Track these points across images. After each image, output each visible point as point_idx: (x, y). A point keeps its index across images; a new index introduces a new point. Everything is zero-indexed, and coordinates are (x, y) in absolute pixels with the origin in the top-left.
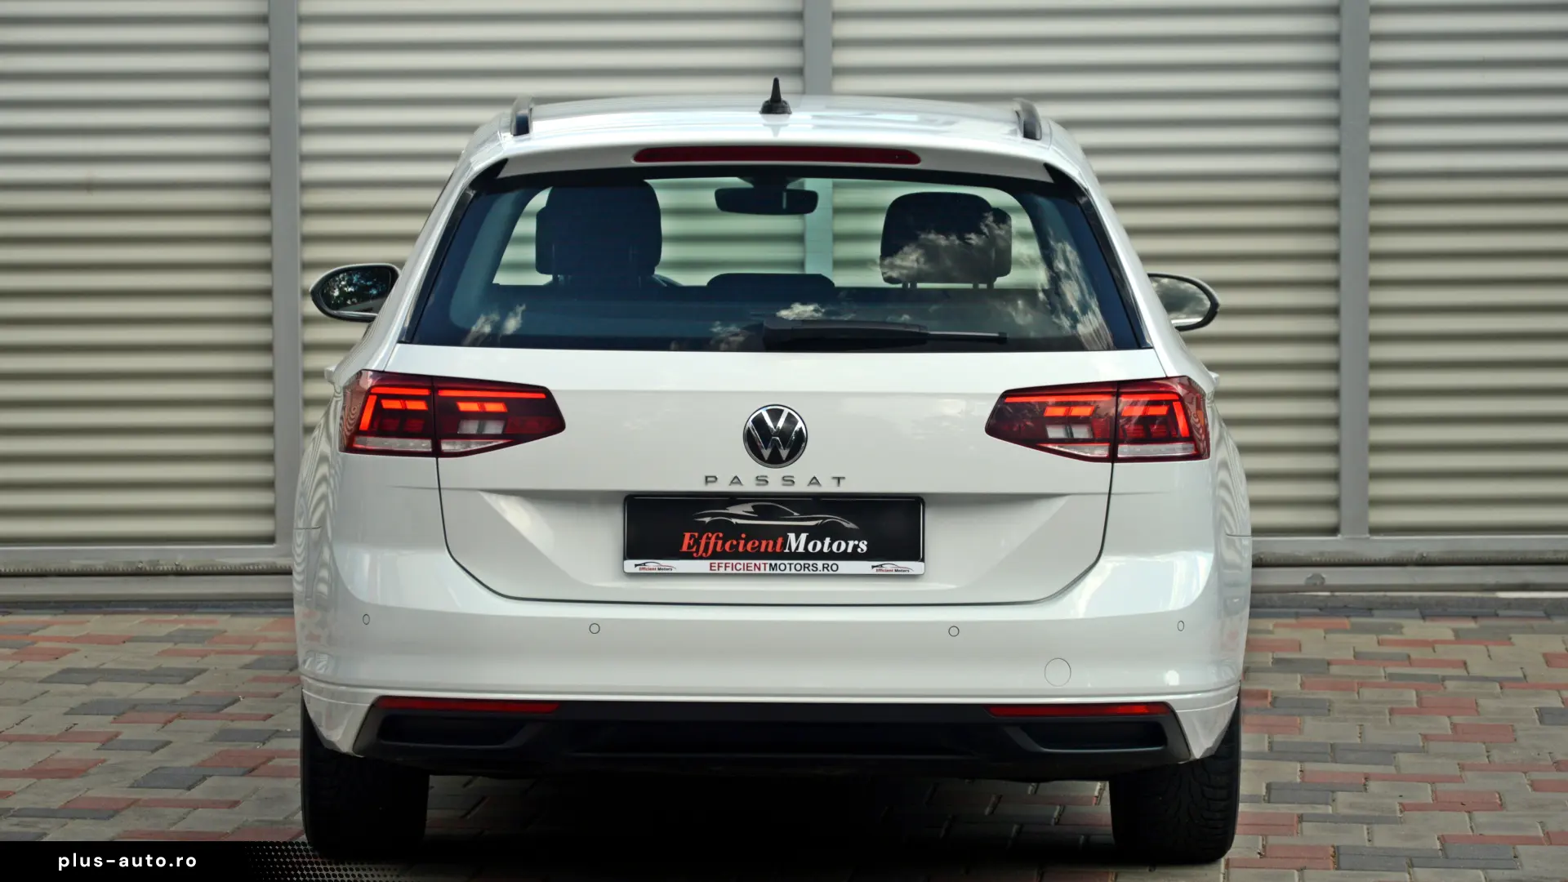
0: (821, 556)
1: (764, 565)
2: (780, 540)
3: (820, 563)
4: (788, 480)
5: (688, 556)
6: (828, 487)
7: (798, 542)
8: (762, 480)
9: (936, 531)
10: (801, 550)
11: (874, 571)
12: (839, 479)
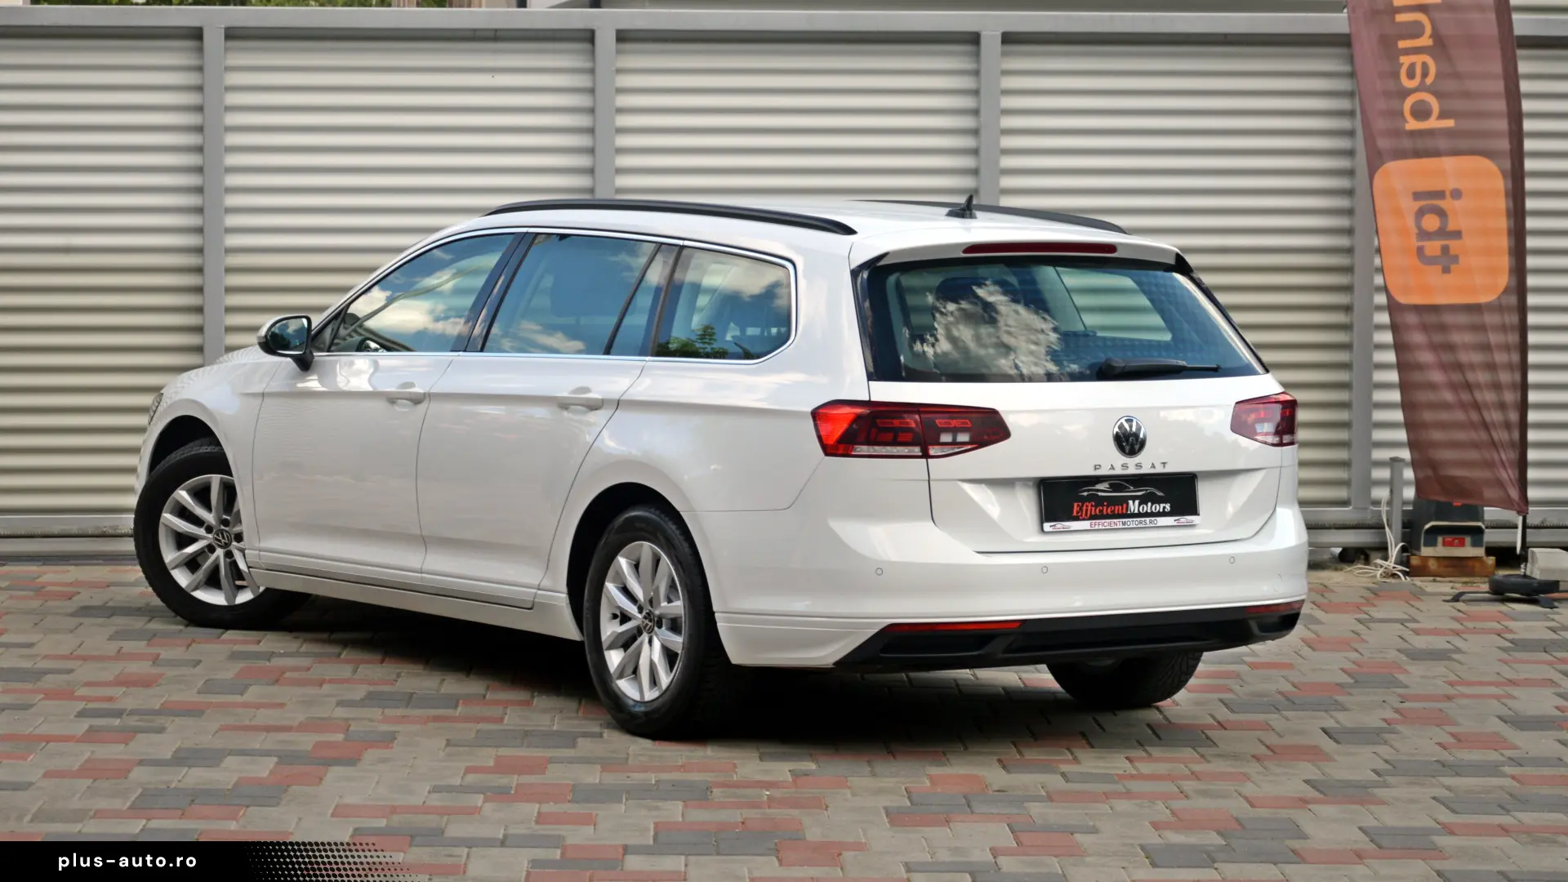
0: (1147, 515)
1: (1118, 523)
2: (1125, 506)
3: (1148, 519)
4: (1139, 466)
5: (1077, 519)
6: (1159, 469)
7: (1134, 506)
8: (1125, 466)
9: (1205, 493)
10: (1136, 511)
11: (1175, 524)
12: (1164, 463)
